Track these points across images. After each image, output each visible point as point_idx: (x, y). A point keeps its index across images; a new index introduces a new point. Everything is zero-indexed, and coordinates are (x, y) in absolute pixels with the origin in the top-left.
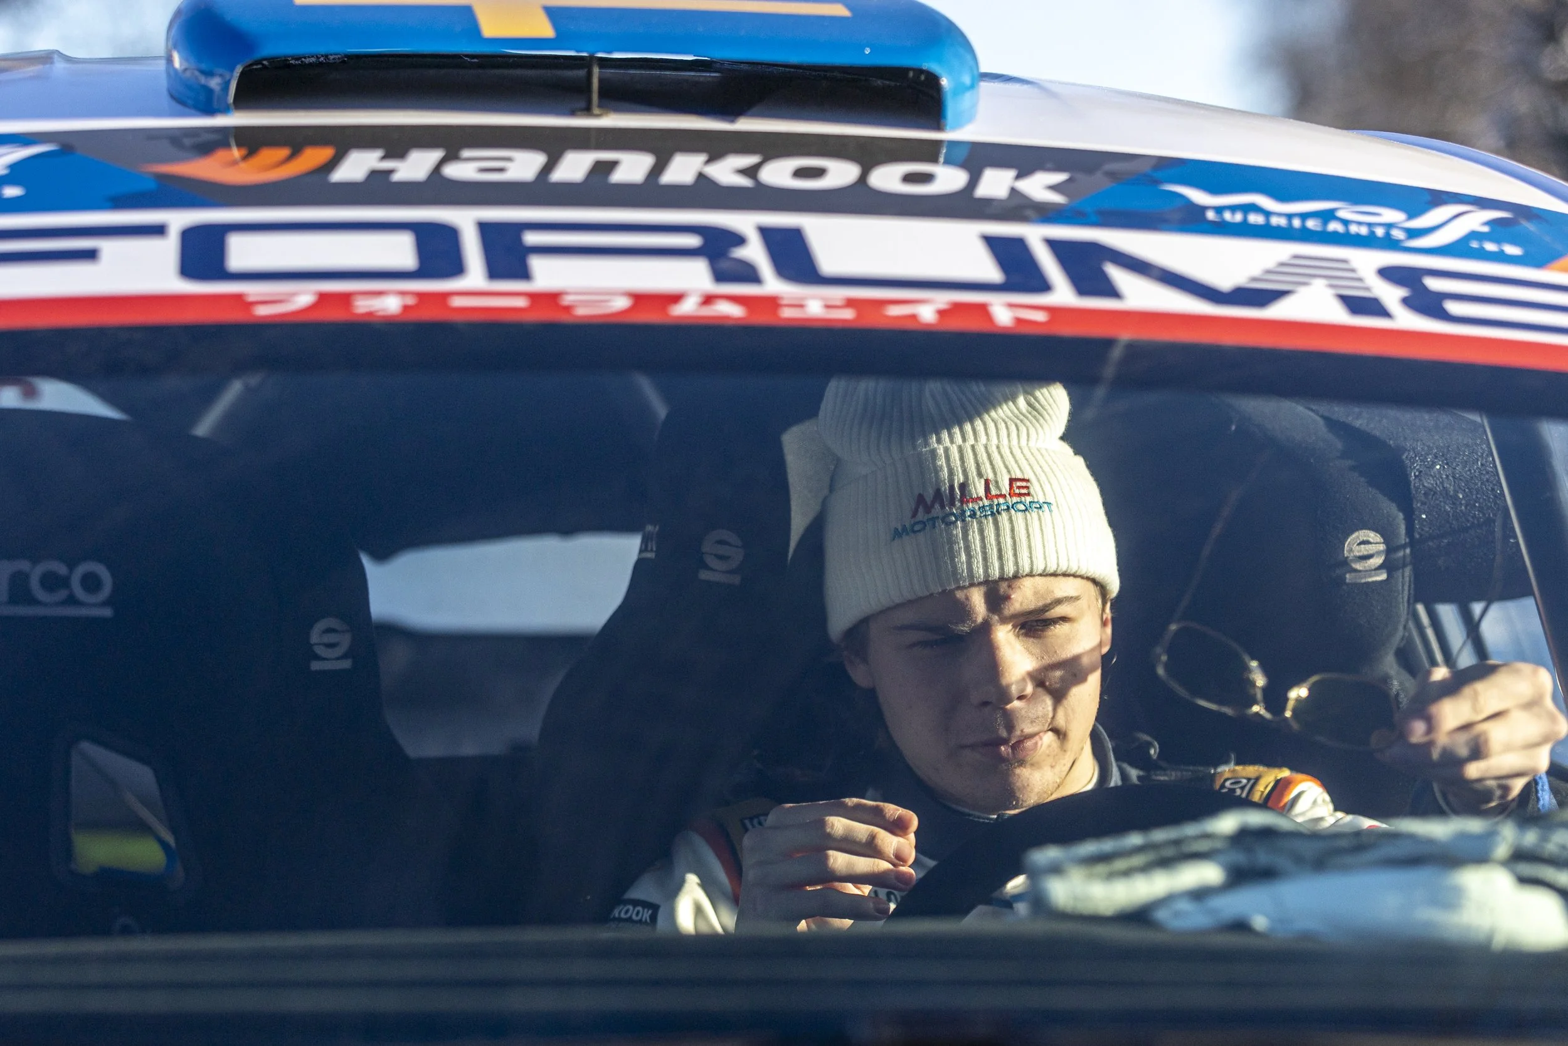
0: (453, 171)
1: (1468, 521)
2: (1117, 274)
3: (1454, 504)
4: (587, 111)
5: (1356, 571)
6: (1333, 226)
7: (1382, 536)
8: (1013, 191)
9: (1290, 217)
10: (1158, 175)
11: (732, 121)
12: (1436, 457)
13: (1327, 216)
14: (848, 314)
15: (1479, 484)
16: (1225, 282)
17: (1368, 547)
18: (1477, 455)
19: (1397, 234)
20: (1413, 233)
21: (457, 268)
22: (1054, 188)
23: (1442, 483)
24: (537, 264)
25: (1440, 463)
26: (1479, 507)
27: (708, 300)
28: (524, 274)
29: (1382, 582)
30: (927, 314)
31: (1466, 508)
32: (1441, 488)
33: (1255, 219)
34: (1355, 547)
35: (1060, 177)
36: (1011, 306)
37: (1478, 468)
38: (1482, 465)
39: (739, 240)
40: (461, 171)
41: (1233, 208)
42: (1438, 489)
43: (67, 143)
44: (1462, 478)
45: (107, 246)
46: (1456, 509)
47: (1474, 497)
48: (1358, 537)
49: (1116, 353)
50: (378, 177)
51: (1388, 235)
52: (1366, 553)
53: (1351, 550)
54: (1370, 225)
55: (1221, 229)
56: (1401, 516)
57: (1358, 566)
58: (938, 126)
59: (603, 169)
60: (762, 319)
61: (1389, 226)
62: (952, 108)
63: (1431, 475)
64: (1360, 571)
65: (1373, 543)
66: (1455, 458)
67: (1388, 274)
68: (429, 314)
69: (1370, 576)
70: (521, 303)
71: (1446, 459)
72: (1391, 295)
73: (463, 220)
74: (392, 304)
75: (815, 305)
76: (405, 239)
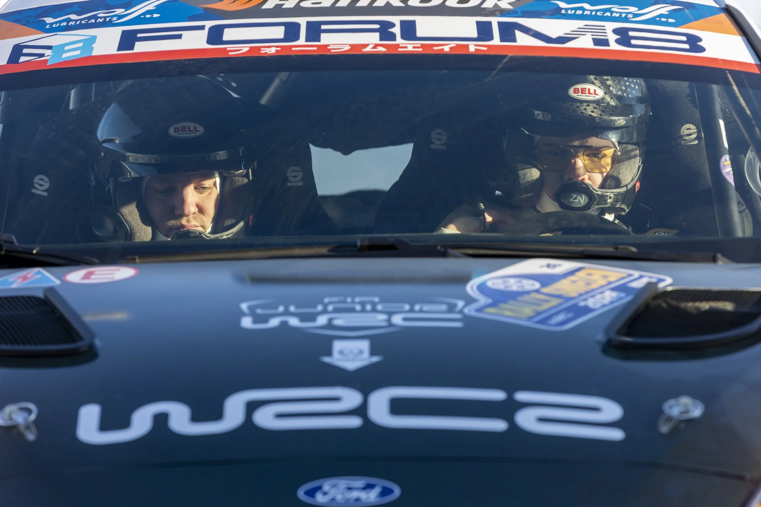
5: (686, 140)
25: (721, 98)
27: (376, 46)
29: (696, 144)
30: (447, 49)
36: (475, 45)
45: (184, 33)
52: (689, 133)
57: (686, 138)
64: (687, 140)
69: (691, 142)
73: (303, 21)
74: (273, 50)
75: (410, 47)
76: (282, 28)
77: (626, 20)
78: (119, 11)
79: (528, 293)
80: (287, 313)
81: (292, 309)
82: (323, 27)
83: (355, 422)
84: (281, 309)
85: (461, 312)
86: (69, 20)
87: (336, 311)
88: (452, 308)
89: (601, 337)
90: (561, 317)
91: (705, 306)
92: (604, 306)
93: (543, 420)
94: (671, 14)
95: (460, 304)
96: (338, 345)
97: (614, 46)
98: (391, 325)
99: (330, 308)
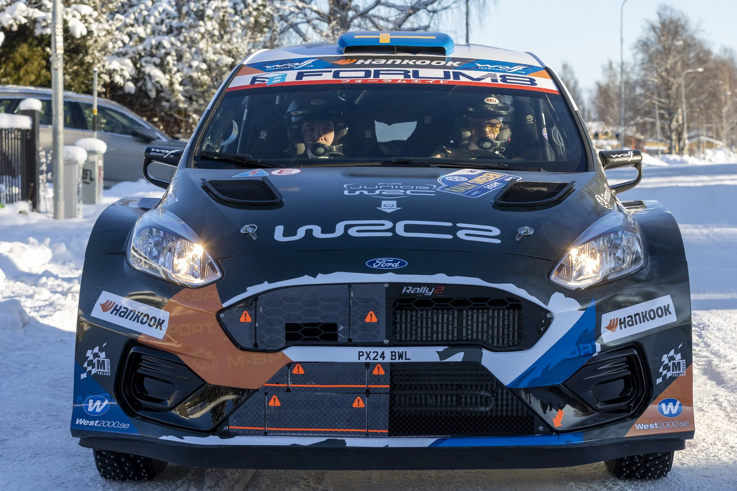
0: (373, 63)
2: (461, 76)
4: (395, 53)
5: (528, 121)
8: (452, 65)
9: (491, 68)
10: (475, 62)
11: (415, 55)
13: (498, 68)
14: (420, 82)
16: (475, 78)
19: (507, 70)
20: (509, 70)
21: (369, 76)
22: (458, 64)
24: (380, 76)
25: (543, 104)
27: (402, 80)
28: (378, 77)
29: (532, 123)
30: (431, 82)
33: (486, 68)
34: (528, 118)
35: (460, 62)
36: (443, 81)
41: (483, 67)
43: (320, 59)
45: (324, 74)
48: (528, 116)
49: (455, 87)
50: (362, 63)
51: (505, 70)
52: (530, 119)
54: (503, 69)
55: (480, 70)
58: (445, 55)
59: (394, 62)
60: (409, 83)
62: (446, 52)
65: (531, 117)
67: (501, 76)
68: (364, 83)
70: (377, 81)
72: (499, 79)
73: (372, 70)
74: (360, 81)
75: (416, 81)
76: (364, 72)
77: (505, 72)
78: (297, 64)
79: (463, 182)
80: (363, 189)
81: (365, 187)
82: (381, 72)
83: (390, 234)
84: (361, 187)
85: (435, 189)
86: (276, 67)
87: (383, 188)
88: (431, 188)
89: (492, 201)
90: (476, 193)
91: (535, 189)
92: (494, 188)
93: (467, 235)
94: (523, 70)
95: (435, 186)
96: (384, 203)
97: (500, 82)
98: (406, 194)
99: (381, 187)
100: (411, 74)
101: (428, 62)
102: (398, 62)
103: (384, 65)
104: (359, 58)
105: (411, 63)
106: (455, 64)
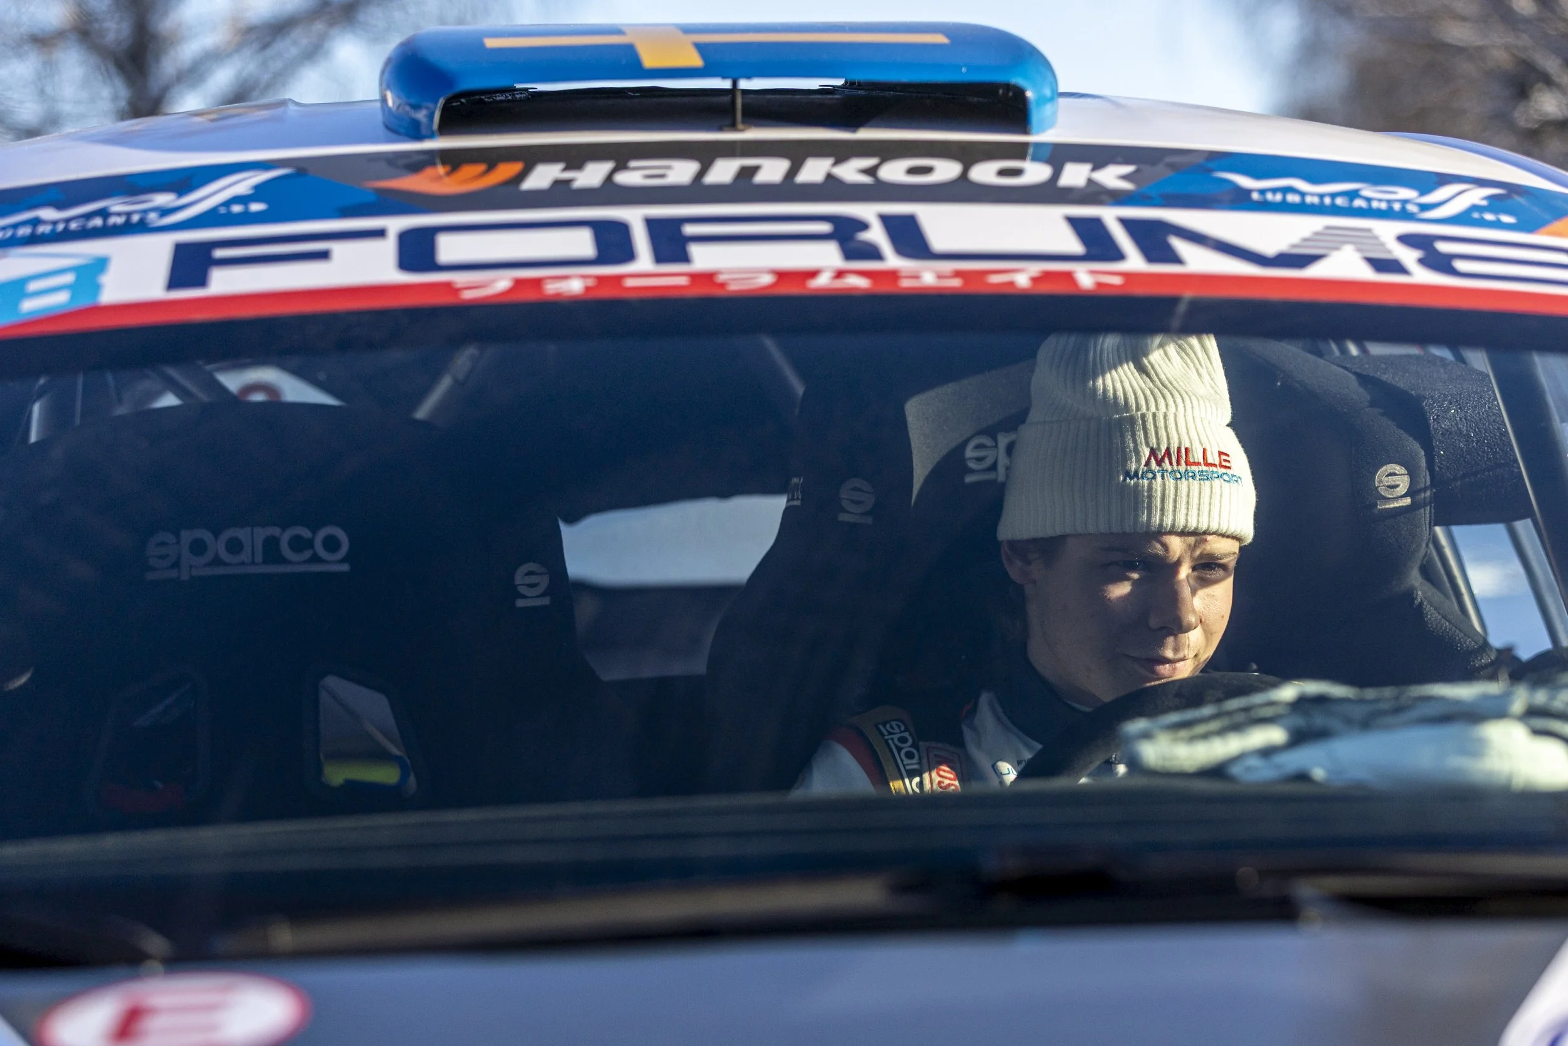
0: (623, 178)
1: (1479, 455)
2: (1180, 245)
3: (1467, 441)
4: (733, 127)
6: (1358, 203)
7: (1406, 468)
8: (1090, 181)
9: (1321, 196)
10: (1210, 165)
11: (854, 131)
12: (1451, 403)
13: (1353, 195)
14: (956, 283)
15: (1487, 424)
16: (1270, 249)
17: (1395, 478)
18: (1485, 400)
19: (1412, 208)
20: (1425, 207)
21: (627, 254)
22: (1125, 177)
23: (1457, 424)
24: (695, 250)
26: (1488, 443)
28: (685, 258)
31: (1477, 444)
32: (1456, 428)
33: (1292, 198)
34: (1384, 479)
35: (1129, 169)
37: (1485, 411)
38: (1489, 408)
39: (864, 226)
40: (629, 178)
41: (1274, 190)
42: (1453, 429)
43: (301, 167)
44: (1472, 419)
46: (1469, 445)
47: (1483, 435)
48: (1386, 470)
49: (1182, 308)
50: (561, 185)
51: (1403, 209)
53: (1381, 481)
54: (1389, 201)
55: (1264, 206)
56: (1423, 453)
58: (1026, 131)
59: (747, 173)
60: (885, 288)
61: (1404, 202)
62: (1035, 116)
63: (1447, 418)
65: (1399, 475)
66: (1467, 403)
67: (1404, 239)
68: (606, 293)
70: (683, 281)
71: (1459, 404)
72: (1409, 257)
100: (876, 235)
101: (946, 170)
102: (772, 170)
103: (696, 192)
104: (532, 157)
105: (851, 171)
106: (1112, 177)
